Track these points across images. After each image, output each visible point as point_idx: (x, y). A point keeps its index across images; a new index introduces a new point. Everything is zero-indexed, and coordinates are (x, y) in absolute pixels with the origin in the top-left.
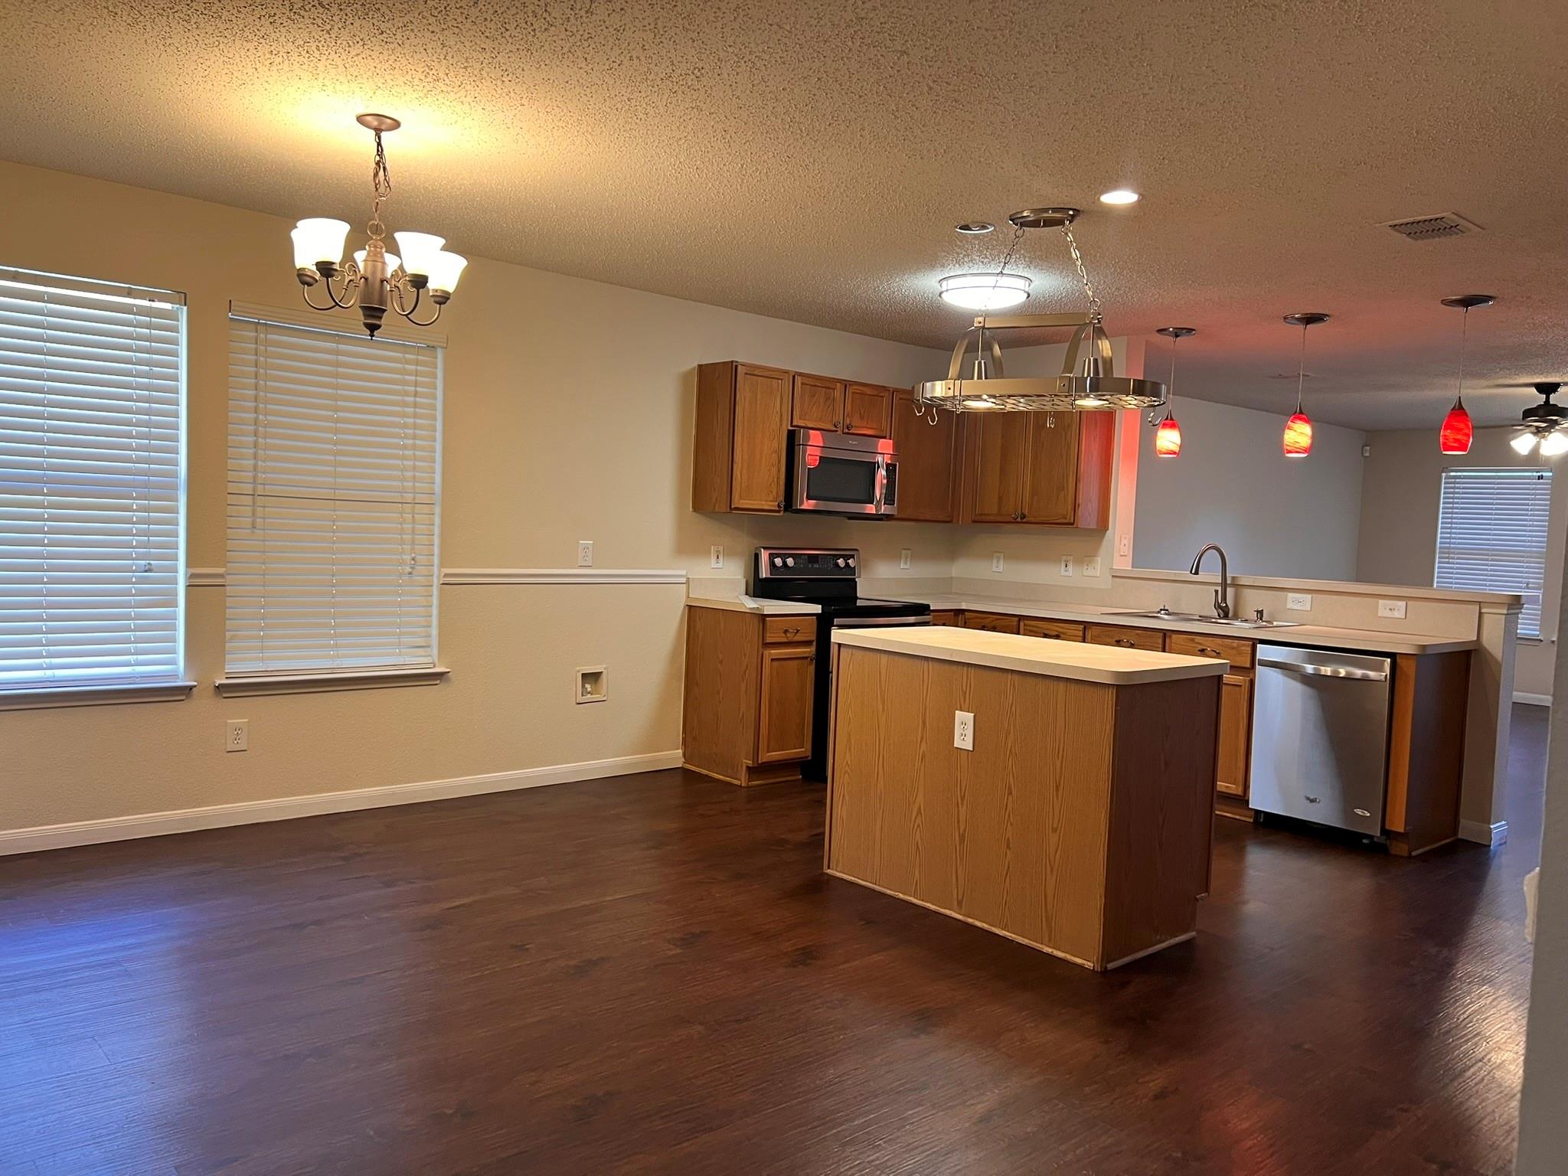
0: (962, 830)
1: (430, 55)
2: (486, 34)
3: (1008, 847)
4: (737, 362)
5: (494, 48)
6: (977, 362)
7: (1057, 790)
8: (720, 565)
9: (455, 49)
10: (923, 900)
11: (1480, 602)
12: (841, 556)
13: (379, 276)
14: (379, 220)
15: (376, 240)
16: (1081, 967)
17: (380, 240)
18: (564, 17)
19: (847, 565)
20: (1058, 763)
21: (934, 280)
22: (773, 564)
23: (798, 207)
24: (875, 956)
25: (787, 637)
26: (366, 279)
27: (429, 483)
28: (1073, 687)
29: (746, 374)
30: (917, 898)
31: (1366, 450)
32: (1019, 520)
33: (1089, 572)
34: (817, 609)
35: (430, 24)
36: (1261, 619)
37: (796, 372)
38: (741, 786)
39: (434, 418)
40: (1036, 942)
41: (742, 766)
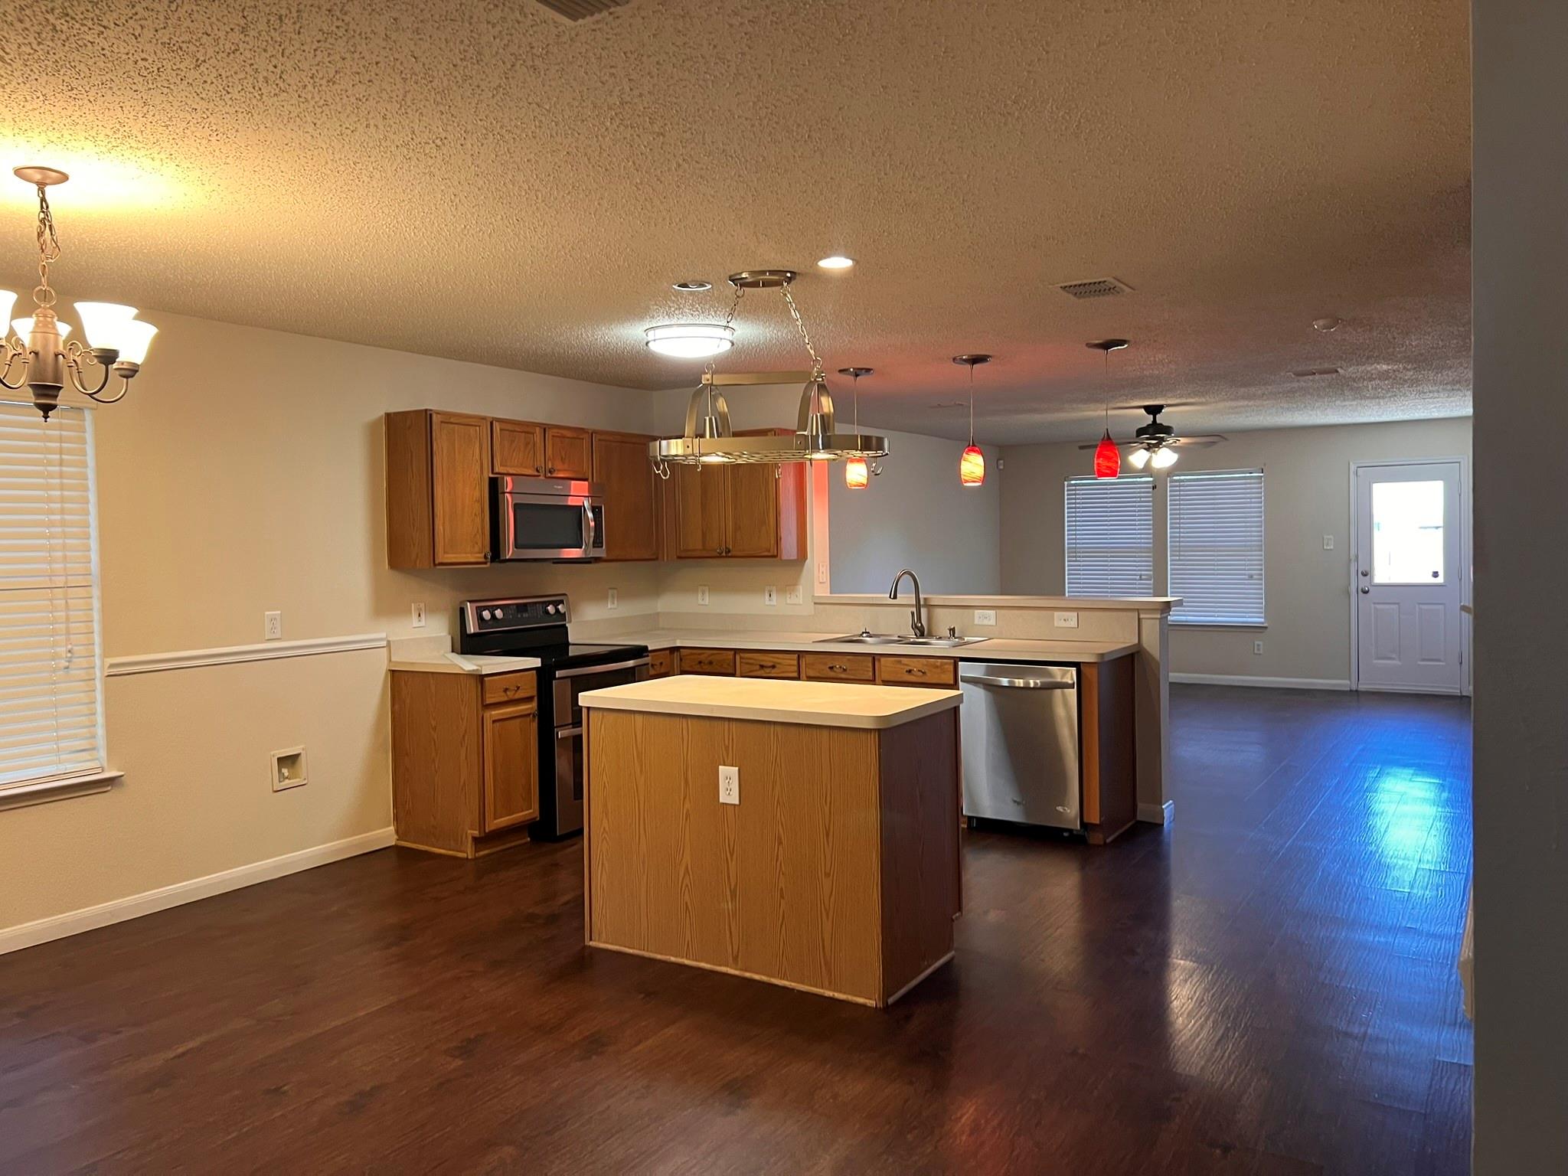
0: (732, 887)
1: (126, 112)
2: (201, 96)
3: (782, 897)
4: (431, 410)
5: (207, 109)
6: (707, 418)
7: (828, 835)
8: (423, 623)
9: (160, 108)
10: (696, 960)
11: (1138, 609)
12: (549, 603)
13: (52, 351)
14: (48, 285)
15: (45, 308)
16: (864, 1006)
17: (51, 308)
18: (300, 84)
19: (557, 611)
20: (827, 809)
21: (640, 329)
22: (481, 618)
23: (517, 264)
24: (666, 1030)
25: (507, 695)
26: (36, 354)
27: (85, 563)
28: (836, 733)
29: (442, 422)
30: (689, 959)
31: (1001, 464)
32: (724, 554)
33: (791, 599)
34: (536, 662)
35: (135, 83)
36: (954, 636)
37: (493, 418)
38: (467, 858)
39: (86, 489)
40: (816, 986)
41: (466, 837)
